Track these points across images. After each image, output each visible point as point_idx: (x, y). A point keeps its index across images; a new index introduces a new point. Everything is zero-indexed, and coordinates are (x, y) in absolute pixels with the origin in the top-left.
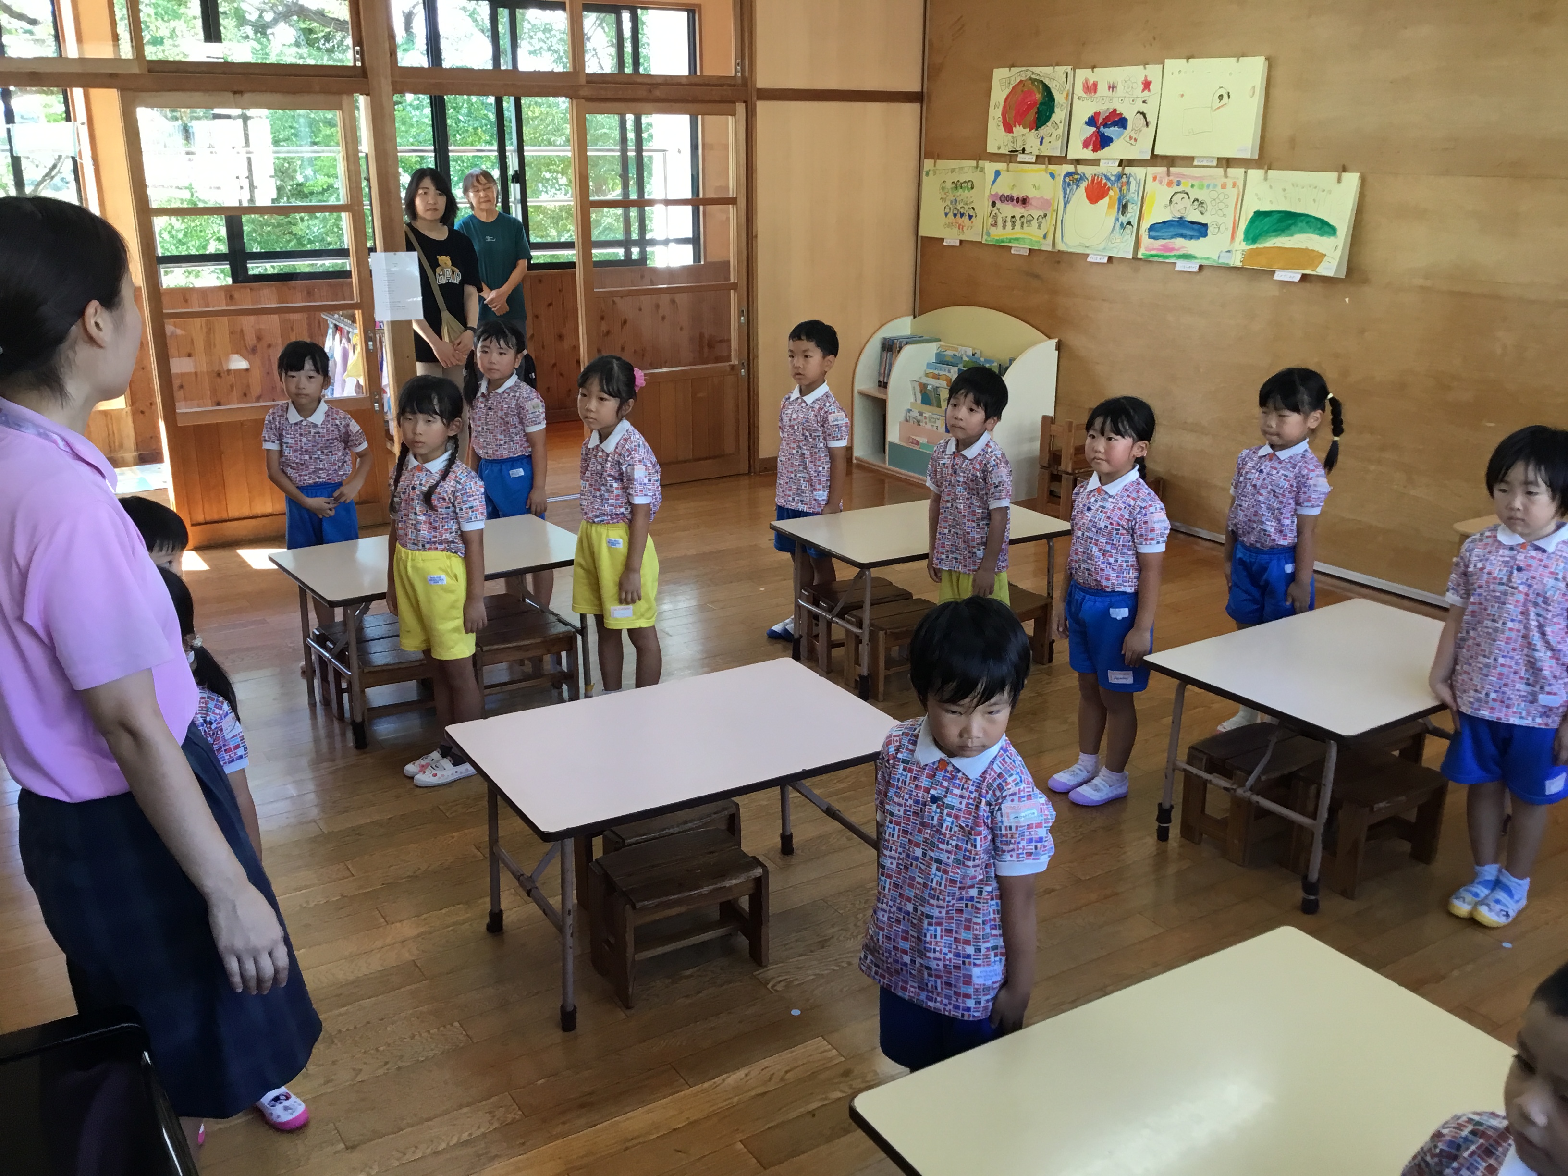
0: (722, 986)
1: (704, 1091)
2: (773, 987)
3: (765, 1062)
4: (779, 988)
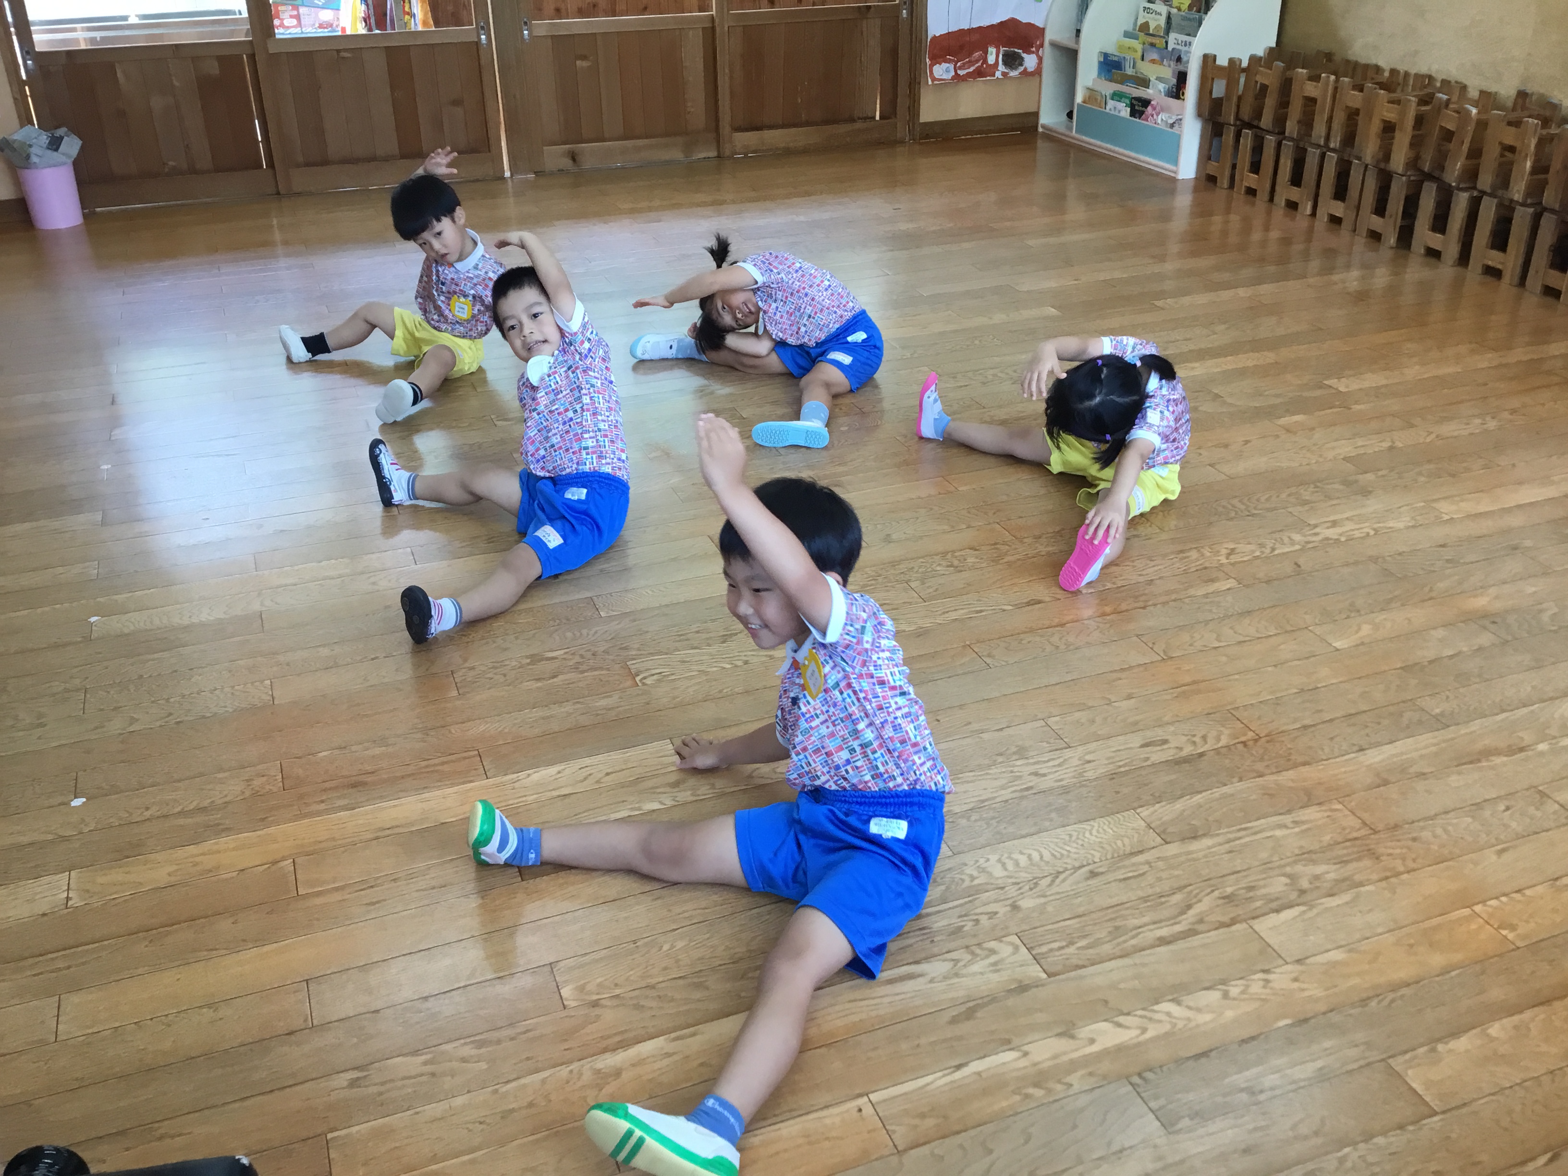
0: (583, 672)
1: (503, 784)
2: (641, 681)
3: (587, 761)
4: (648, 681)
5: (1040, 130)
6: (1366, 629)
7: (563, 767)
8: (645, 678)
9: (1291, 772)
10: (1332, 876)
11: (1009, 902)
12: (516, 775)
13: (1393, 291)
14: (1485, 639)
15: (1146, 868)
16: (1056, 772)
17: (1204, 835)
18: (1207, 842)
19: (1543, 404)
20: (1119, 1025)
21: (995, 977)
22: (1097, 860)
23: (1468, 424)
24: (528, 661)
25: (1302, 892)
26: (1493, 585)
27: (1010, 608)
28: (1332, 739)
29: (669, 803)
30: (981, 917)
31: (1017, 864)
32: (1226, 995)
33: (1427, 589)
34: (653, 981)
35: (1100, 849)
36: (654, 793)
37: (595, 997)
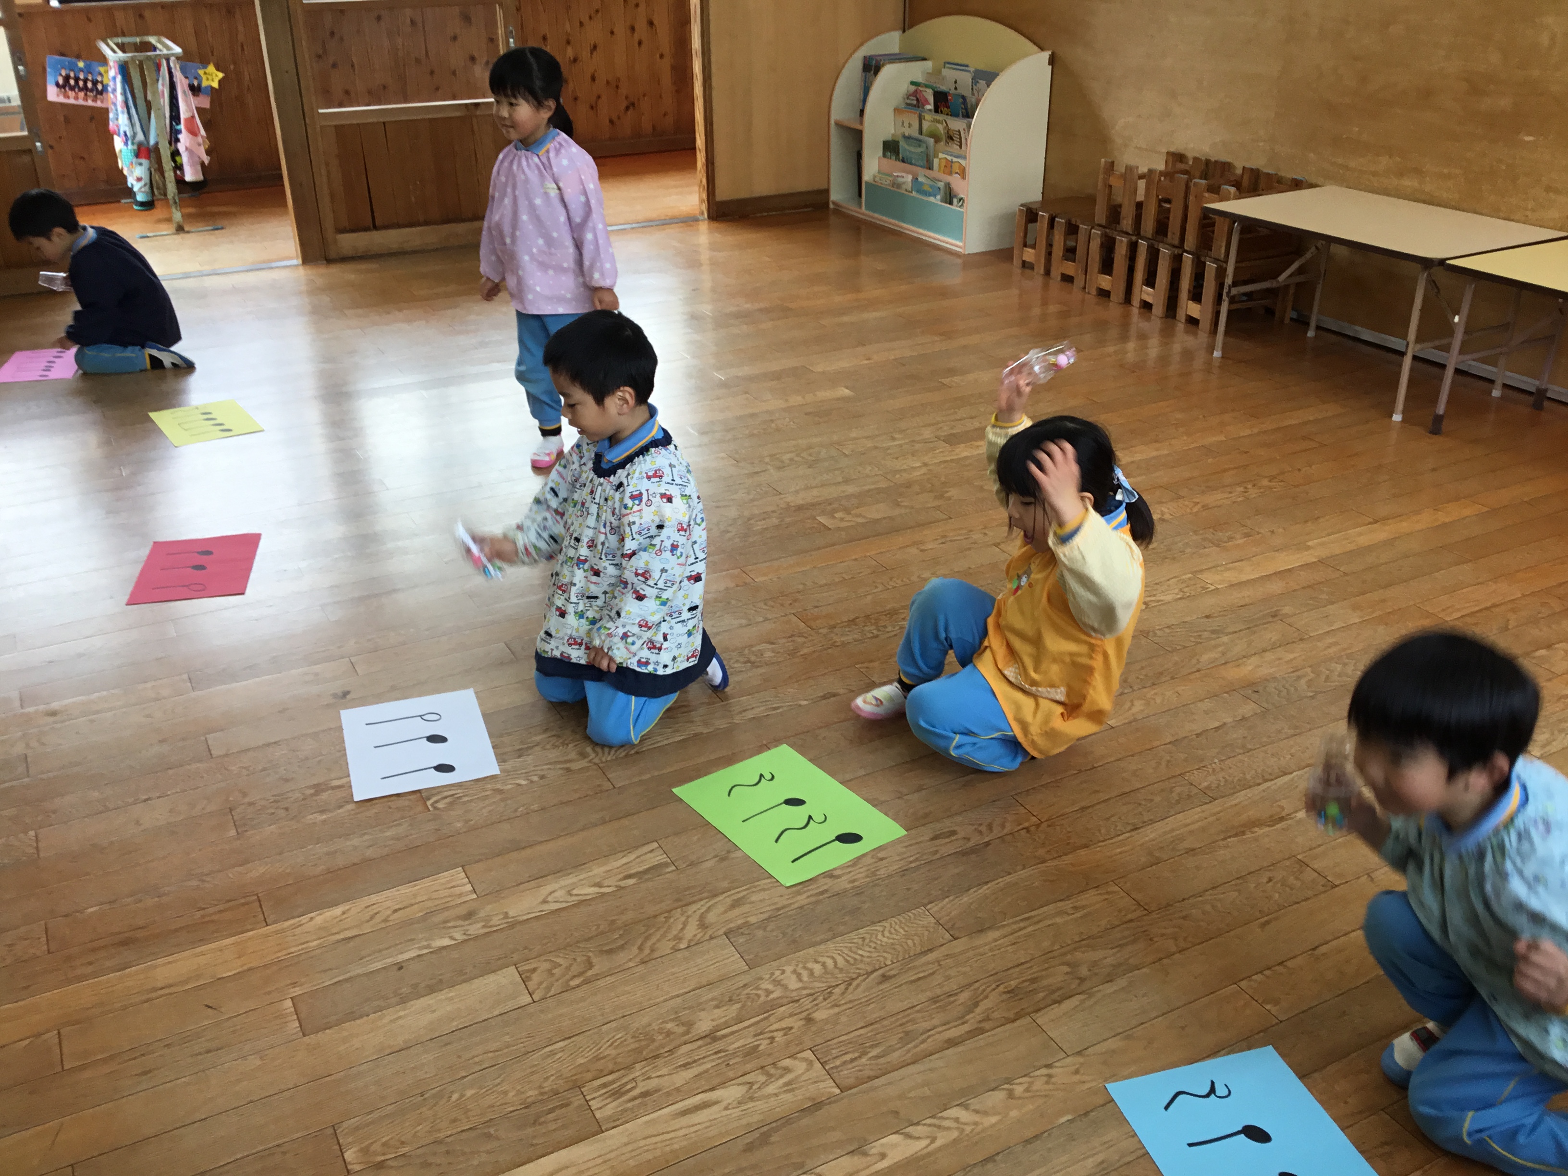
1: (283, 930)
2: (432, 805)
3: (374, 898)
4: (440, 805)
5: (831, 206)
6: (1138, 706)
7: (347, 907)
8: (436, 802)
9: (1070, 856)
10: (1109, 961)
11: (805, 1014)
12: (298, 919)
13: (1164, 360)
14: (1248, 709)
15: (935, 967)
16: (850, 872)
17: (990, 928)
18: (992, 935)
19: (1299, 470)
20: (909, 1136)
21: (788, 1097)
22: (889, 962)
23: (1230, 493)
24: (312, 791)
25: (1082, 980)
26: (1255, 654)
27: (805, 703)
28: (1108, 819)
29: (459, 936)
30: (775, 1034)
31: (811, 973)
32: (1011, 1095)
33: (1194, 661)
34: (441, 1135)
35: (892, 951)
36: (444, 928)
37: (380, 1158)
